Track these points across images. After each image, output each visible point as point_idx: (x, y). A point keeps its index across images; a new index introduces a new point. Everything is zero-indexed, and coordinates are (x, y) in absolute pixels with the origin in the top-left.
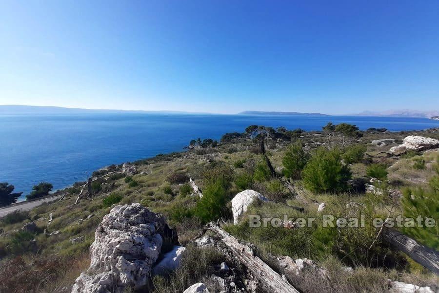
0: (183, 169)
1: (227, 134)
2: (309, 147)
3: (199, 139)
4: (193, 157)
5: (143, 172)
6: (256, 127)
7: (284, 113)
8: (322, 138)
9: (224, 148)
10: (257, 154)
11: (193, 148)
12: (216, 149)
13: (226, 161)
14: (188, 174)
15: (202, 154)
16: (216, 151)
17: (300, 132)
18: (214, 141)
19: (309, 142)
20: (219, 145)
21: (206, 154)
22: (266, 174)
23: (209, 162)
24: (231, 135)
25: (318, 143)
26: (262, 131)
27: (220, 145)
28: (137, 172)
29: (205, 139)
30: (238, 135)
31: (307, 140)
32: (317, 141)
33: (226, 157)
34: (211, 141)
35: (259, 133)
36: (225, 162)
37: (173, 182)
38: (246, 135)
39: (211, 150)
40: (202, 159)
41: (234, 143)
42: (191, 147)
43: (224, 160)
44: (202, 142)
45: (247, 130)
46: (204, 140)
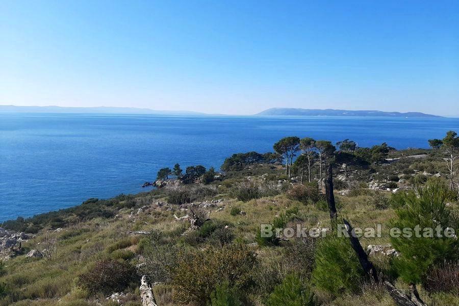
0: (129, 245)
1: (235, 155)
2: (407, 182)
3: (177, 166)
4: (158, 210)
5: (33, 251)
6: (295, 140)
7: (350, 113)
8: (433, 163)
9: (229, 186)
10: (306, 204)
11: (163, 185)
12: (212, 187)
13: (236, 221)
14: (141, 262)
15: (180, 203)
16: (211, 194)
17: (385, 150)
18: (207, 170)
19: (405, 172)
20: (218, 179)
21: (189, 201)
22: (347, 270)
23: (195, 224)
24: (243, 157)
25: (425, 173)
26: (310, 150)
27: (220, 179)
28: (23, 249)
29: (190, 166)
30: (258, 157)
31: (403, 168)
32: (422, 169)
33: (236, 212)
34: (201, 170)
35: (302, 152)
36: (232, 225)
37: (97, 289)
38: (274, 157)
39: (201, 191)
40: (179, 215)
41: (250, 174)
42: (159, 183)
43: (231, 219)
44: (184, 173)
45: (277, 147)
46: (188, 168)
